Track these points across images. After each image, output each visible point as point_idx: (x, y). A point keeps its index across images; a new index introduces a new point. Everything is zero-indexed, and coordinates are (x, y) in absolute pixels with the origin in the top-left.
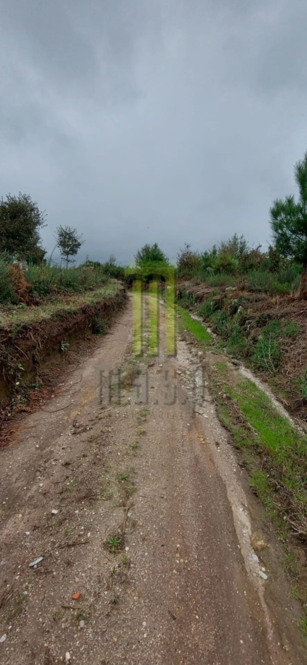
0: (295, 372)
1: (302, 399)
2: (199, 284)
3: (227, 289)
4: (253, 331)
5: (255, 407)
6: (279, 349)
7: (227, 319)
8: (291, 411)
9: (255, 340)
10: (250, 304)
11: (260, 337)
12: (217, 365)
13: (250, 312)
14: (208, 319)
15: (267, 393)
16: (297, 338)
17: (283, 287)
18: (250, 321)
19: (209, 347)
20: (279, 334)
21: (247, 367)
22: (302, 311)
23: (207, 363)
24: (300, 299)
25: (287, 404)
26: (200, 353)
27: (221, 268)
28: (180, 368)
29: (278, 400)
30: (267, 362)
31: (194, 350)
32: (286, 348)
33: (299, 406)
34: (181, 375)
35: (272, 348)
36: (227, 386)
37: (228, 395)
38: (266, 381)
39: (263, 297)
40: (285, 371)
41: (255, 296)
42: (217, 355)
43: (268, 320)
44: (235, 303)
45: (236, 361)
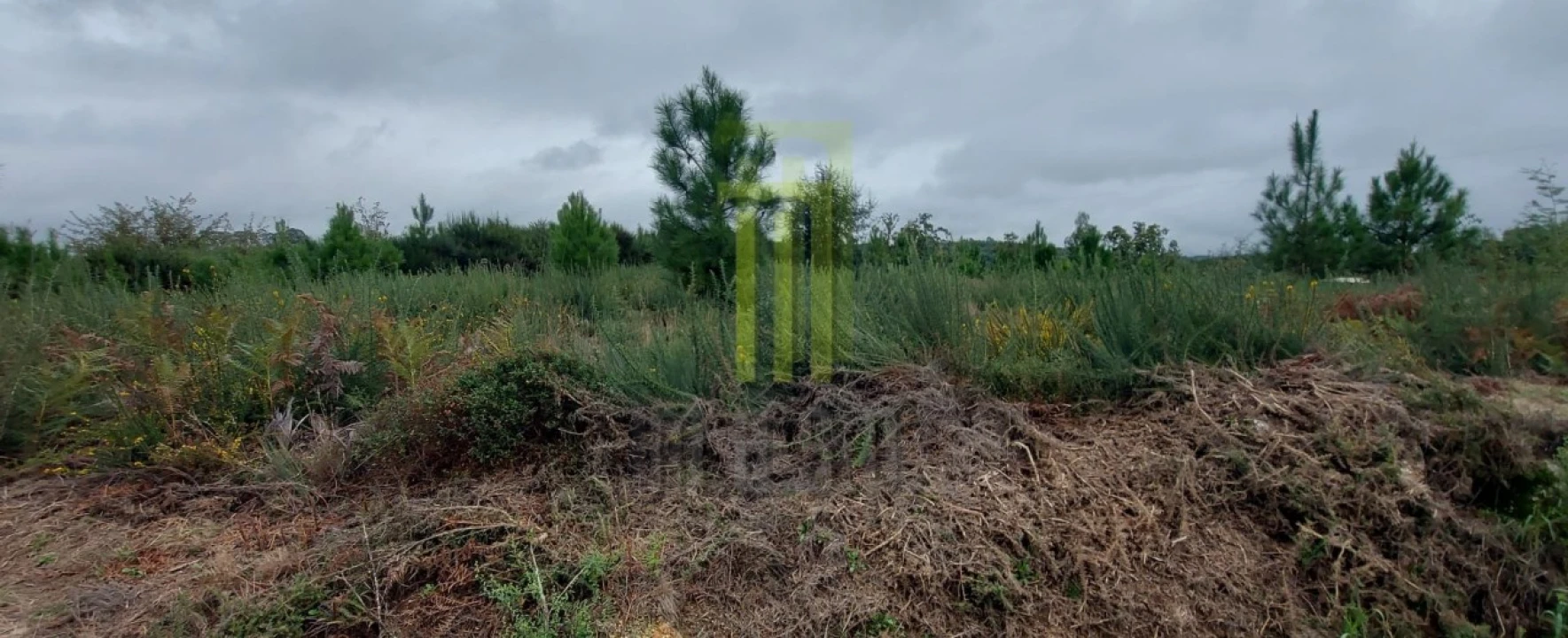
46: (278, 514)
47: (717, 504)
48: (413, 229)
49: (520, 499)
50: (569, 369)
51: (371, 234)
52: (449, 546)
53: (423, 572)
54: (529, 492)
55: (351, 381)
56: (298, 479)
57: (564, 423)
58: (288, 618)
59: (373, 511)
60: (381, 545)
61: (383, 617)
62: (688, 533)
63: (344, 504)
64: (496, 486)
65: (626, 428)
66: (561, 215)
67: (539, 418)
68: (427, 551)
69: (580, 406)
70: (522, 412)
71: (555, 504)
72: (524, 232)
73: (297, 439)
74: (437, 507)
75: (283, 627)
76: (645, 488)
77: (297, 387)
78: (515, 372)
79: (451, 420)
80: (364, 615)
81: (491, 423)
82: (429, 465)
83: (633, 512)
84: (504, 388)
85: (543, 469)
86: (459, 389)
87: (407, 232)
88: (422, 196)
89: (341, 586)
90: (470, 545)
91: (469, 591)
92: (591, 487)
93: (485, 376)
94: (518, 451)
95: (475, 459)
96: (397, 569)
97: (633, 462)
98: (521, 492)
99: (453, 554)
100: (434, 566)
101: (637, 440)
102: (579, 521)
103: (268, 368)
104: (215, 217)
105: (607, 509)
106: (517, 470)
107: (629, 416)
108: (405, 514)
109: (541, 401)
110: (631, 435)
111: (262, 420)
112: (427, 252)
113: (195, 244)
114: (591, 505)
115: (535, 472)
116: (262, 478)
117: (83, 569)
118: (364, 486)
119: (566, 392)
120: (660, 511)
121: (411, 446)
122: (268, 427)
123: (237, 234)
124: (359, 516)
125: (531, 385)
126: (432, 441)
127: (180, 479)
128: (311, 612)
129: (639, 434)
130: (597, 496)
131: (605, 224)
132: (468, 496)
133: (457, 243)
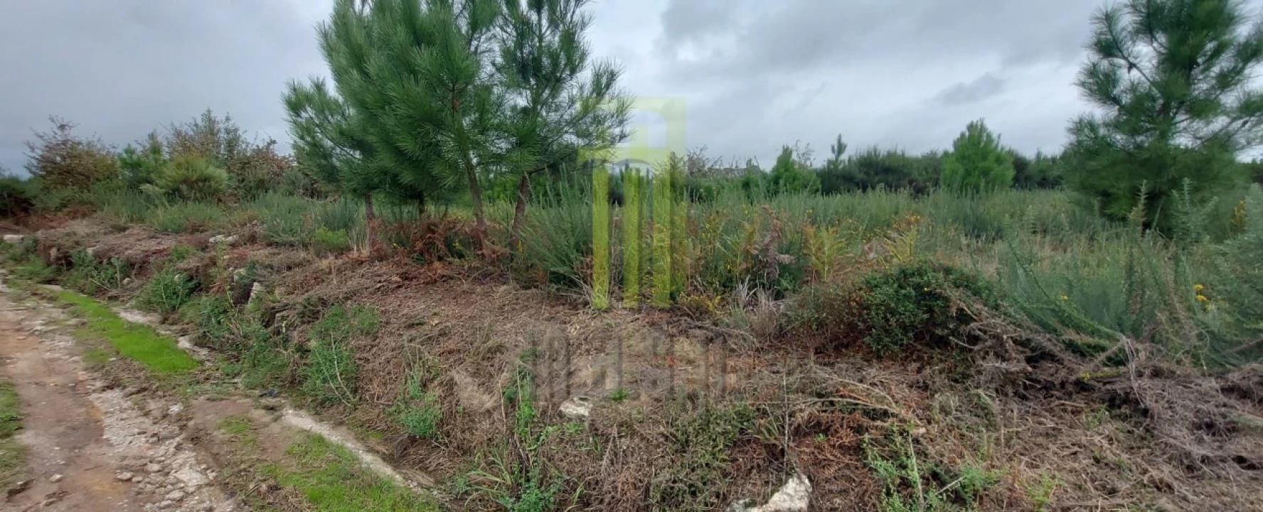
0: (387, 394)
1: (407, 435)
2: (124, 229)
3: (212, 240)
4: (295, 333)
5: (331, 484)
6: (353, 360)
7: (230, 314)
8: (395, 462)
9: (303, 350)
10: (275, 277)
11: (313, 344)
12: (229, 424)
13: (280, 294)
14: (176, 316)
15: (349, 445)
16: (380, 335)
17: (338, 237)
18: (284, 313)
19: (197, 387)
20: (348, 332)
21: (299, 407)
22: (379, 285)
23: (201, 427)
24: (371, 260)
25: (386, 452)
26: (175, 409)
27: (184, 187)
28: (125, 462)
29: (371, 450)
30: (337, 388)
31: (153, 405)
32: (365, 355)
33: (405, 449)
34: (134, 479)
35: (340, 361)
36: (266, 464)
37: (272, 482)
38: (341, 423)
39: (301, 259)
40: (372, 396)
41: (283, 256)
42: (222, 399)
43: (320, 308)
44: (242, 278)
45: (271, 401)
46: (733, 350)
47: (1138, 465)
48: (830, 162)
49: (902, 389)
50: (967, 283)
51: (801, 166)
52: (841, 410)
53: (819, 424)
54: (911, 387)
55: (784, 268)
56: (746, 331)
57: (954, 332)
58: (732, 422)
59: (789, 365)
60: (793, 392)
61: (788, 446)
62: (1089, 484)
63: (770, 356)
64: (883, 373)
65: (1022, 352)
66: (956, 144)
67: (931, 322)
68: (824, 409)
69: (975, 321)
70: (916, 316)
71: (936, 405)
72: (917, 160)
73: (749, 303)
74: (835, 376)
75: (729, 427)
76: (1036, 418)
77: (753, 268)
78: (914, 279)
79: (854, 311)
80: (776, 439)
81: (887, 320)
82: (831, 342)
83: (1019, 438)
84: (903, 291)
85: (927, 371)
86: (864, 287)
87: (826, 163)
88: (840, 136)
89: (765, 413)
90: (857, 415)
91: (851, 452)
92: (976, 400)
93: (887, 279)
94: (905, 348)
95: (869, 346)
96: (802, 415)
97: (1026, 388)
98: (904, 385)
99: (843, 418)
100: (828, 423)
101: (1034, 367)
102: (958, 428)
103: (739, 254)
104: (716, 159)
105: (991, 426)
106: (903, 364)
107: (1029, 340)
108: (813, 375)
109: (936, 309)
110: (1029, 360)
111: (732, 287)
112: (837, 179)
113: (704, 175)
114: (974, 418)
115: (919, 371)
116: (728, 326)
117: (643, 355)
118: (784, 346)
119: (963, 305)
120: (1053, 448)
121: (821, 324)
122: (734, 293)
123: (725, 169)
124: (779, 367)
125: (929, 293)
126: (838, 324)
127: (688, 315)
128: (745, 423)
129: (1037, 362)
130: (982, 411)
131: (1002, 149)
132: (859, 375)
133: (860, 171)
